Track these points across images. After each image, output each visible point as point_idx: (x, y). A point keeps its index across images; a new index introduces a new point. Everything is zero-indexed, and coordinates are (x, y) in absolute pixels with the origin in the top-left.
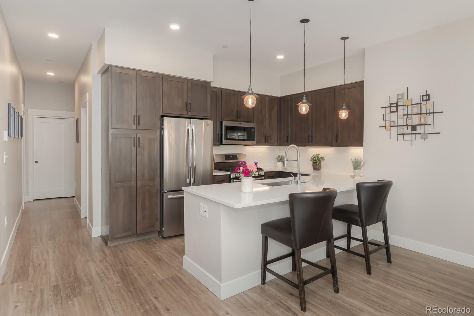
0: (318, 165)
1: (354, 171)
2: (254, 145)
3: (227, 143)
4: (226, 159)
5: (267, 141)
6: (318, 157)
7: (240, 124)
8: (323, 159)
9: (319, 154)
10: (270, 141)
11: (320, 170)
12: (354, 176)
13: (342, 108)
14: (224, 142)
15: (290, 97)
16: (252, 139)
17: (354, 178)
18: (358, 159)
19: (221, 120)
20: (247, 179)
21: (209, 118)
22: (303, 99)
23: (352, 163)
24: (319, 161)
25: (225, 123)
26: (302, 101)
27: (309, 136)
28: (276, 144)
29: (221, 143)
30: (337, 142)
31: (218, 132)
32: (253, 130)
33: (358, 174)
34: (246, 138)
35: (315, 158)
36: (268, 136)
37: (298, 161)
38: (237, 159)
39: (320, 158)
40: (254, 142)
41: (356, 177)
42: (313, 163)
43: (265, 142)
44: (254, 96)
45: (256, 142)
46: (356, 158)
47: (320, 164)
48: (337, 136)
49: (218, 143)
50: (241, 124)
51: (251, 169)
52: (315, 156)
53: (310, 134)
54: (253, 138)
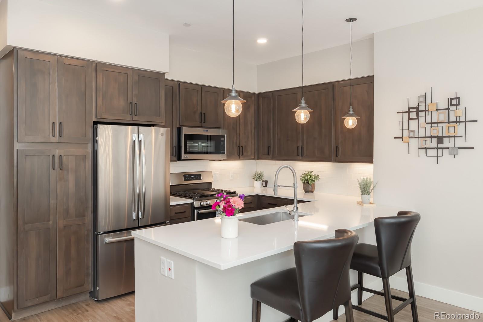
0: (310, 187)
1: (361, 196)
2: (224, 160)
3: (188, 158)
4: (185, 180)
5: (241, 154)
6: (311, 176)
7: (205, 131)
8: (317, 177)
9: (312, 172)
10: (245, 154)
11: (313, 193)
12: (362, 202)
13: (348, 113)
14: (184, 156)
15: (272, 94)
16: (221, 152)
17: (363, 205)
18: (367, 181)
19: (178, 126)
20: (230, 220)
21: (163, 124)
22: (301, 103)
23: (359, 186)
24: (312, 181)
25: (185, 131)
26: (300, 106)
27: (298, 147)
28: (253, 158)
29: (179, 158)
30: (337, 156)
31: (175, 143)
32: (222, 139)
33: (367, 200)
34: (212, 149)
35: (306, 176)
36: (242, 147)
37: (294, 187)
38: (200, 179)
39: (313, 177)
40: (225, 156)
41: (365, 205)
42: (304, 183)
43: (239, 155)
44: (240, 101)
45: (227, 155)
46: (364, 178)
47: (314, 184)
48: (337, 148)
49: (175, 158)
50: (207, 131)
51: (236, 205)
52: (306, 174)
53: (299, 145)
54: (222, 150)
